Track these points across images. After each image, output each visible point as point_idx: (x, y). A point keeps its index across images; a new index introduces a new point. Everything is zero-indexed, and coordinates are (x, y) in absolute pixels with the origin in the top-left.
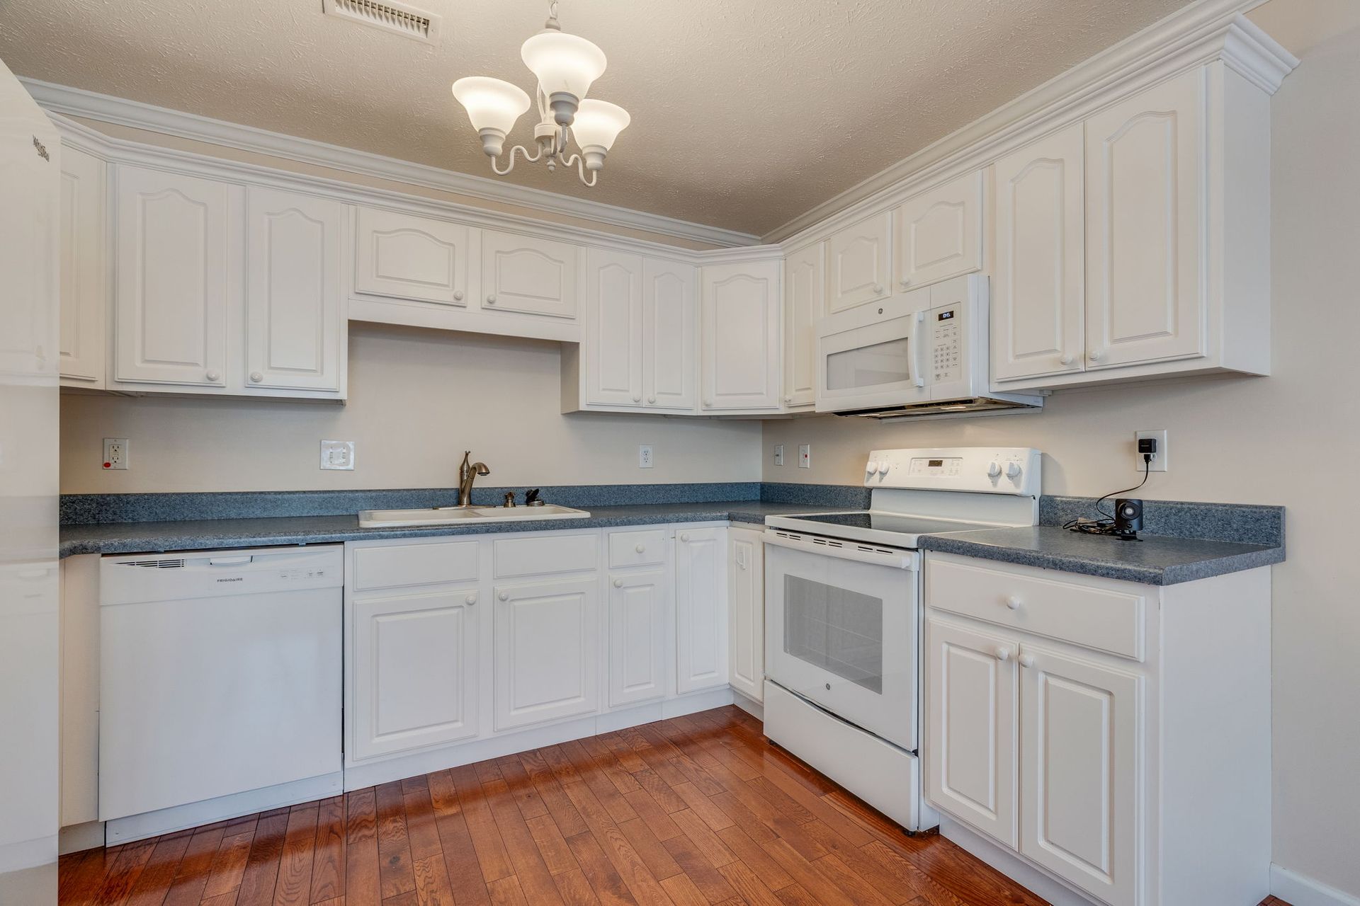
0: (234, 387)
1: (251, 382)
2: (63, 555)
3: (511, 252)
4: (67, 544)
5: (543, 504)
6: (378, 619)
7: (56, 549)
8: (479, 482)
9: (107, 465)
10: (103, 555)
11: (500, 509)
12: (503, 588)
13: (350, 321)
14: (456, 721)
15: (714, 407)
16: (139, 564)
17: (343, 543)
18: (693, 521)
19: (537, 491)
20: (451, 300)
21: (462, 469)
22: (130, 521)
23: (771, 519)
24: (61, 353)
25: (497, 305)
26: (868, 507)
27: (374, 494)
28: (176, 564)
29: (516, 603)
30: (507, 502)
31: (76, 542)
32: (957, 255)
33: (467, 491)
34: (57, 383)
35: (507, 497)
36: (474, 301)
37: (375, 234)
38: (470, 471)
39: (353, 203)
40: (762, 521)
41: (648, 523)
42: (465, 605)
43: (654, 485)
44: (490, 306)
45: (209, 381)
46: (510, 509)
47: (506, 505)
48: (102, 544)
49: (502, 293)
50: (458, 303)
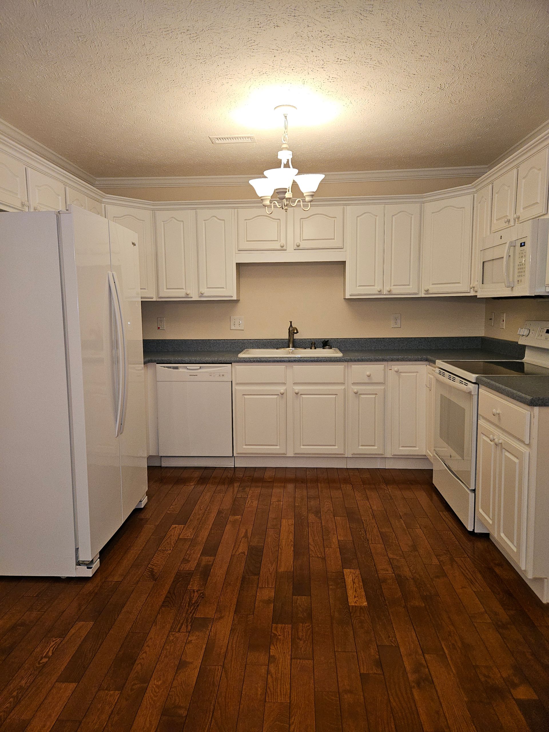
0: (195, 297)
1: (201, 295)
2: (145, 363)
3: (308, 217)
4: (147, 359)
5: (331, 348)
6: (246, 397)
7: (142, 360)
8: (296, 336)
9: (159, 328)
10: (157, 363)
11: (308, 350)
12: (297, 388)
13: (237, 263)
14: (277, 445)
15: (430, 291)
16: (167, 367)
17: (231, 363)
18: (402, 361)
19: (328, 340)
20: (279, 248)
21: (289, 329)
22: (166, 350)
23: (439, 363)
24: (141, 289)
25: (301, 247)
26: (523, 357)
27: (252, 341)
28: (177, 368)
29: (303, 396)
30: (312, 346)
31: (150, 359)
32: (537, 203)
33: (291, 340)
34: (140, 300)
35: (313, 344)
36: (290, 247)
37: (245, 221)
38: (292, 331)
39: (237, 208)
40: (434, 363)
41: (373, 361)
42: (280, 394)
43: (400, 338)
44: (298, 248)
45: (187, 295)
46: (313, 350)
47: (311, 349)
48: (156, 359)
49: (303, 240)
50: (283, 249)
